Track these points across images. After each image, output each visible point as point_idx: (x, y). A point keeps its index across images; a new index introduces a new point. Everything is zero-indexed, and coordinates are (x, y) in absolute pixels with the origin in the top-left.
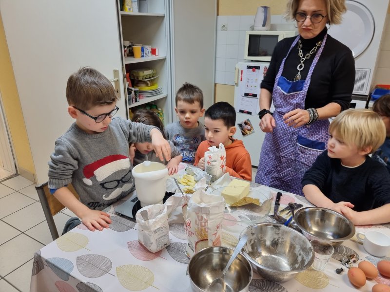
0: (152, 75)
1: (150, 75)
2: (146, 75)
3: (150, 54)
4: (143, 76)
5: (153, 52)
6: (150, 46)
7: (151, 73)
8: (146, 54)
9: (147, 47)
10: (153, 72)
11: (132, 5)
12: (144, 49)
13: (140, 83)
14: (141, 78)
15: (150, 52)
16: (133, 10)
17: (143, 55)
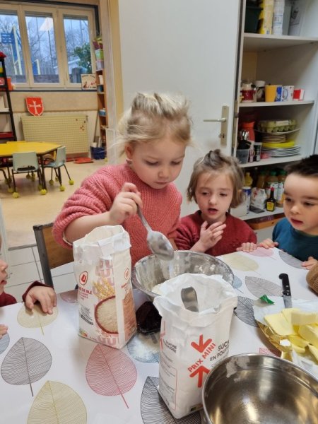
0: (288, 128)
1: (285, 127)
2: (280, 127)
3: (290, 98)
4: (274, 128)
5: (296, 94)
7: (287, 124)
9: (288, 87)
10: (291, 124)
11: (272, 27)
12: (282, 90)
13: (268, 137)
14: (271, 130)
15: (290, 95)
16: (272, 33)
17: (278, 98)
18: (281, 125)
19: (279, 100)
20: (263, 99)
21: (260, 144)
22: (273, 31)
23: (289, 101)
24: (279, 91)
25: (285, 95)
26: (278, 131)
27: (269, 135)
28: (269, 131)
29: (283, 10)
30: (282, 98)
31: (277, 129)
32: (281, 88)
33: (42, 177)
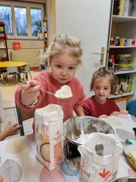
2: (126, 57)
4: (123, 58)
5: (133, 43)
7: (129, 56)
9: (130, 40)
10: (131, 56)
11: (124, 13)
12: (127, 41)
13: (121, 62)
14: (122, 58)
15: (130, 43)
16: (124, 15)
17: (126, 44)
18: (126, 56)
19: (126, 45)
20: (119, 44)
21: (117, 64)
22: (124, 14)
23: (130, 46)
24: (126, 41)
25: (129, 43)
26: (125, 59)
27: (121, 60)
28: (121, 59)
29: (128, 5)
30: (127, 44)
31: (125, 58)
32: (126, 40)
33: (19, 77)
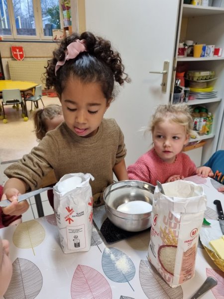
0: (209, 77)
2: (203, 77)
3: (212, 54)
4: (199, 77)
5: (216, 52)
6: (214, 46)
7: (209, 74)
8: (207, 54)
9: (210, 46)
11: (202, 0)
13: (194, 84)
16: (201, 5)
17: (203, 54)
21: (188, 89)
23: (211, 57)
25: (208, 52)
26: (202, 80)
32: (205, 47)
